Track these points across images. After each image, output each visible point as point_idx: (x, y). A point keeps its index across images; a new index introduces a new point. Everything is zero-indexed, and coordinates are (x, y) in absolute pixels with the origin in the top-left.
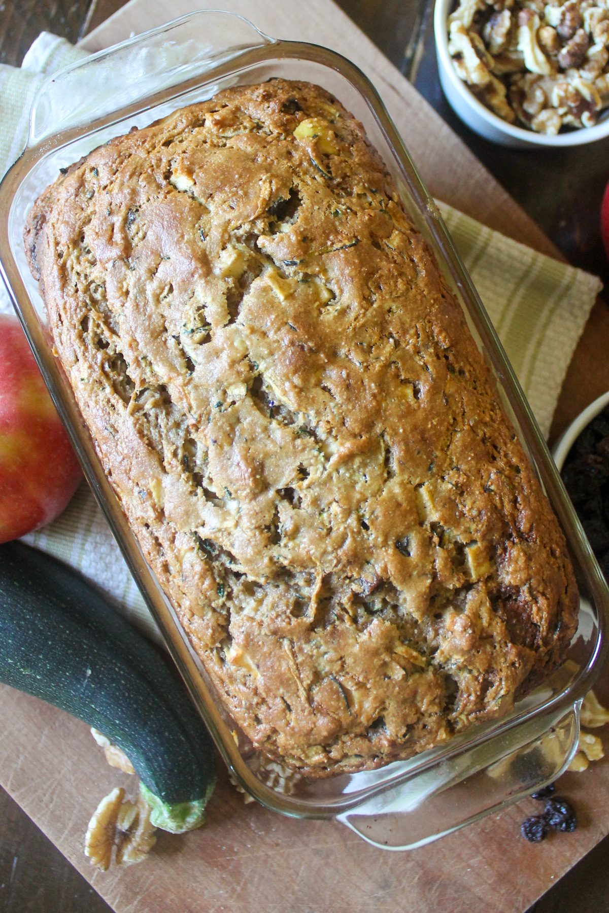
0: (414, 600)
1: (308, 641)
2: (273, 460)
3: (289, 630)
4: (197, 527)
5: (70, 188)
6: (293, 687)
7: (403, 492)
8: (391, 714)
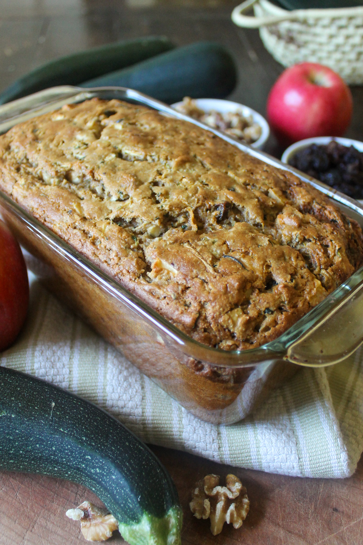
0: (252, 210)
1: (200, 240)
2: (141, 172)
3: (184, 236)
4: (108, 215)
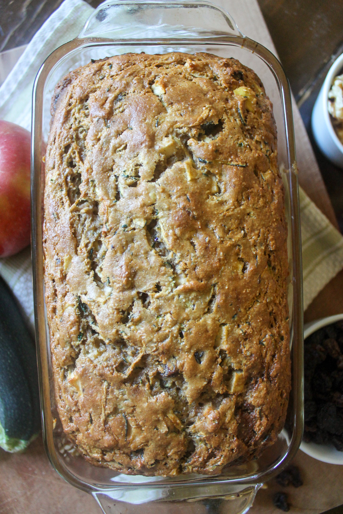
0: (192, 390)
1: (119, 388)
2: (143, 273)
3: (110, 377)
4: (82, 294)
5: (92, 69)
6: (99, 411)
7: (213, 324)
8: (149, 450)
